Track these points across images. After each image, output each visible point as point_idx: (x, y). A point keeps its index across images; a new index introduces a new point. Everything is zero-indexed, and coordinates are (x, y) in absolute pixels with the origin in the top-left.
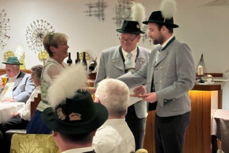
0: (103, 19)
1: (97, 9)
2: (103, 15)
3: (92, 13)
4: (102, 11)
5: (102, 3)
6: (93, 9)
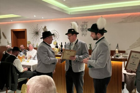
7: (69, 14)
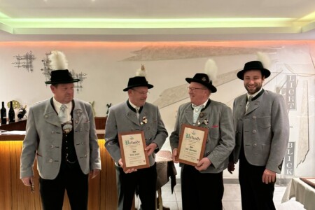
0: (32, 70)
1: (25, 61)
2: (31, 66)
3: (21, 65)
4: (31, 62)
5: (31, 56)
6: (21, 61)
7: (11, 32)
